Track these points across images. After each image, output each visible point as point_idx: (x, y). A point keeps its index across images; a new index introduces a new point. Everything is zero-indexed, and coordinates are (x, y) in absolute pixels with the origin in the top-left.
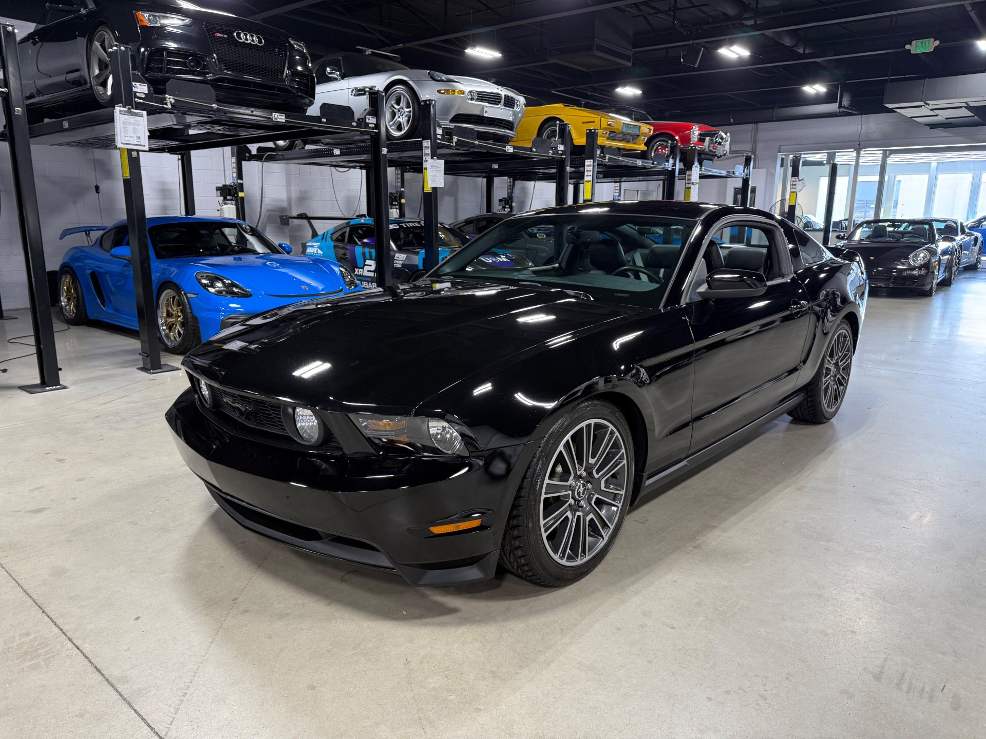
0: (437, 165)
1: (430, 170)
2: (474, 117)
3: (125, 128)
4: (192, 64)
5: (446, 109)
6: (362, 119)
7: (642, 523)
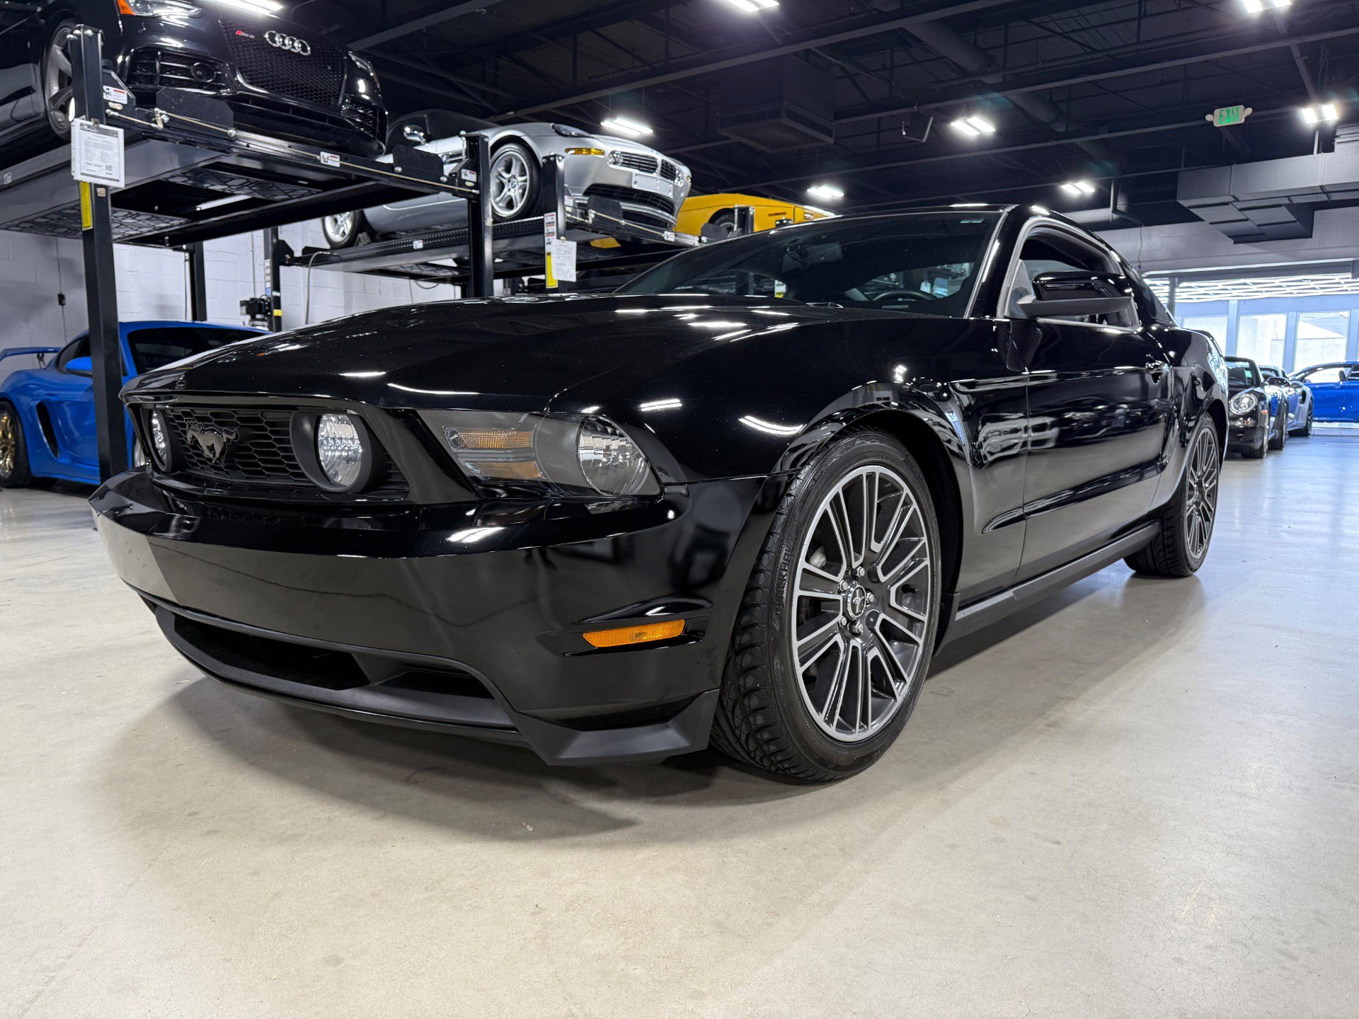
0: (565, 249)
1: (556, 255)
2: (618, 190)
3: (87, 151)
4: (199, 73)
5: (579, 177)
6: (455, 173)
7: (945, 695)
